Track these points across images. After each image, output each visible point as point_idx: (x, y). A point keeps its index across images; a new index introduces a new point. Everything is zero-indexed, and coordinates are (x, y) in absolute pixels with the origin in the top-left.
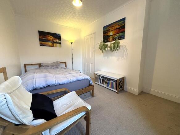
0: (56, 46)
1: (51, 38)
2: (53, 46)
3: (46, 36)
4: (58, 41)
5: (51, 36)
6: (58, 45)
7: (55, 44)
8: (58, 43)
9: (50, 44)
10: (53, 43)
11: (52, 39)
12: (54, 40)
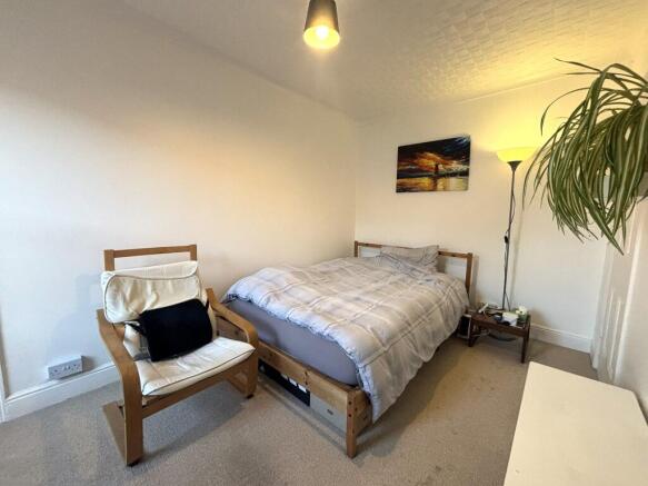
0: (445, 189)
1: (430, 160)
2: (434, 189)
3: (415, 158)
4: (456, 166)
5: (431, 155)
6: (453, 181)
7: (441, 182)
8: (454, 175)
9: (426, 181)
10: (437, 176)
11: (432, 164)
12: (440, 166)
